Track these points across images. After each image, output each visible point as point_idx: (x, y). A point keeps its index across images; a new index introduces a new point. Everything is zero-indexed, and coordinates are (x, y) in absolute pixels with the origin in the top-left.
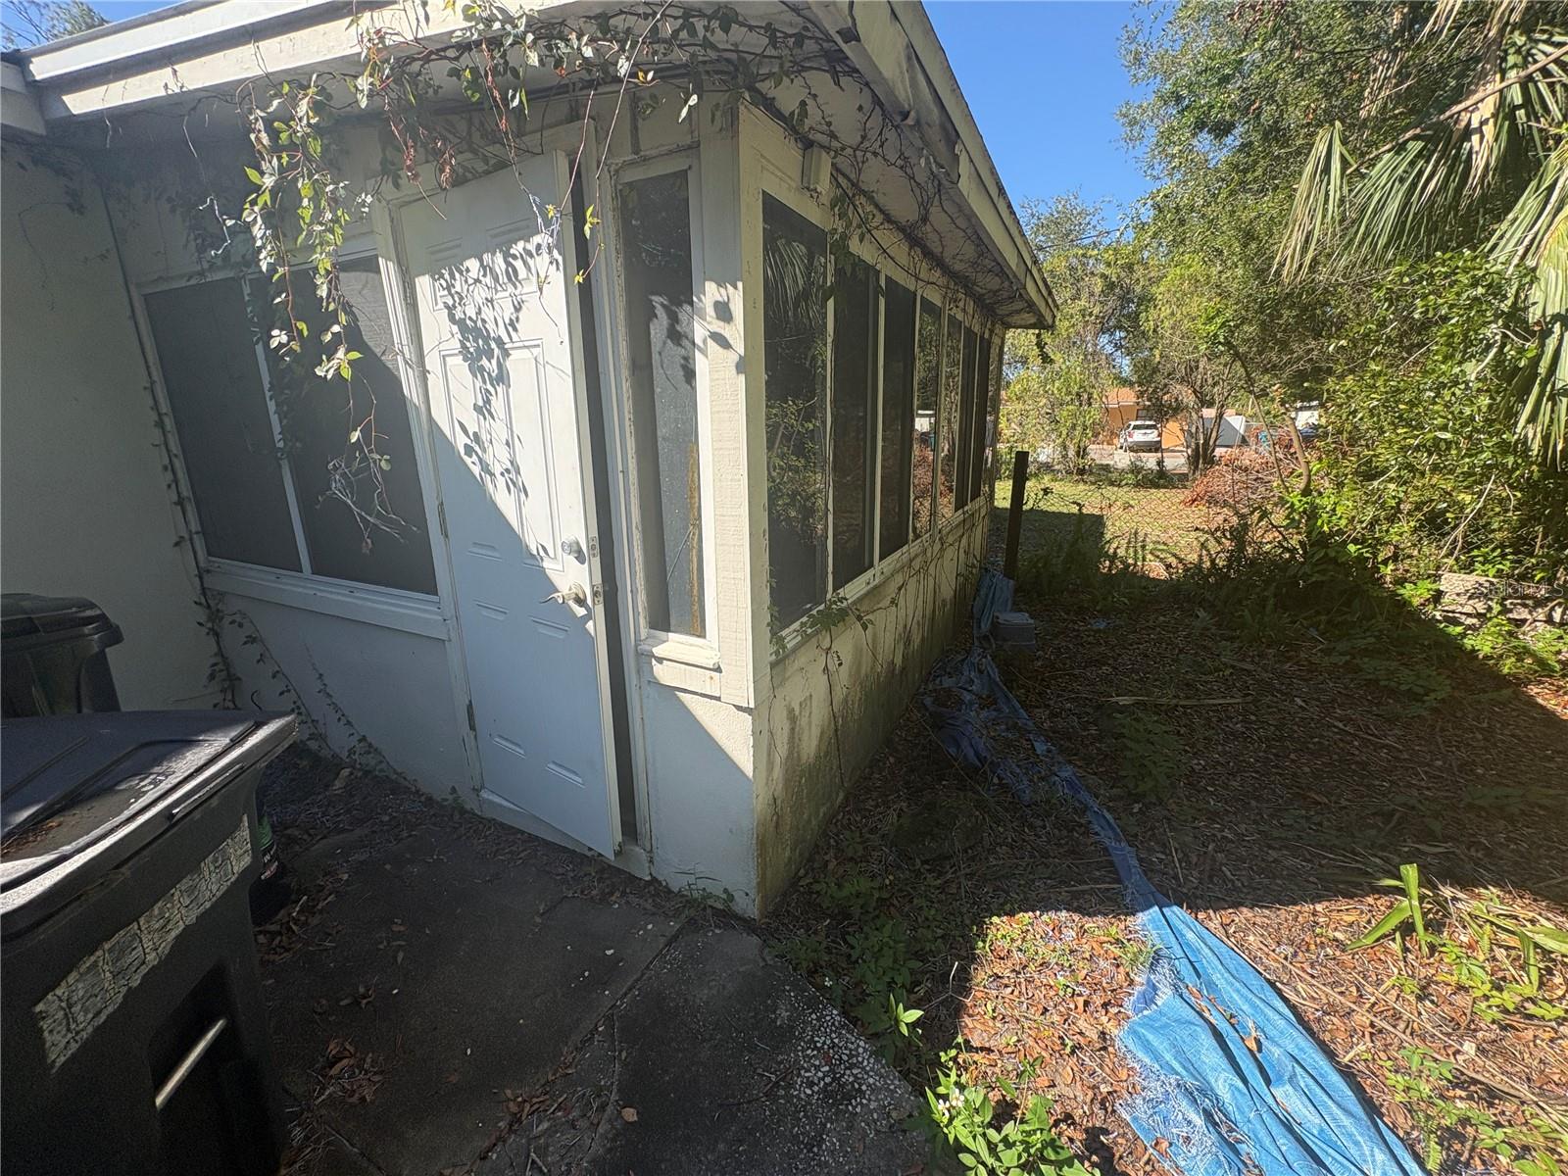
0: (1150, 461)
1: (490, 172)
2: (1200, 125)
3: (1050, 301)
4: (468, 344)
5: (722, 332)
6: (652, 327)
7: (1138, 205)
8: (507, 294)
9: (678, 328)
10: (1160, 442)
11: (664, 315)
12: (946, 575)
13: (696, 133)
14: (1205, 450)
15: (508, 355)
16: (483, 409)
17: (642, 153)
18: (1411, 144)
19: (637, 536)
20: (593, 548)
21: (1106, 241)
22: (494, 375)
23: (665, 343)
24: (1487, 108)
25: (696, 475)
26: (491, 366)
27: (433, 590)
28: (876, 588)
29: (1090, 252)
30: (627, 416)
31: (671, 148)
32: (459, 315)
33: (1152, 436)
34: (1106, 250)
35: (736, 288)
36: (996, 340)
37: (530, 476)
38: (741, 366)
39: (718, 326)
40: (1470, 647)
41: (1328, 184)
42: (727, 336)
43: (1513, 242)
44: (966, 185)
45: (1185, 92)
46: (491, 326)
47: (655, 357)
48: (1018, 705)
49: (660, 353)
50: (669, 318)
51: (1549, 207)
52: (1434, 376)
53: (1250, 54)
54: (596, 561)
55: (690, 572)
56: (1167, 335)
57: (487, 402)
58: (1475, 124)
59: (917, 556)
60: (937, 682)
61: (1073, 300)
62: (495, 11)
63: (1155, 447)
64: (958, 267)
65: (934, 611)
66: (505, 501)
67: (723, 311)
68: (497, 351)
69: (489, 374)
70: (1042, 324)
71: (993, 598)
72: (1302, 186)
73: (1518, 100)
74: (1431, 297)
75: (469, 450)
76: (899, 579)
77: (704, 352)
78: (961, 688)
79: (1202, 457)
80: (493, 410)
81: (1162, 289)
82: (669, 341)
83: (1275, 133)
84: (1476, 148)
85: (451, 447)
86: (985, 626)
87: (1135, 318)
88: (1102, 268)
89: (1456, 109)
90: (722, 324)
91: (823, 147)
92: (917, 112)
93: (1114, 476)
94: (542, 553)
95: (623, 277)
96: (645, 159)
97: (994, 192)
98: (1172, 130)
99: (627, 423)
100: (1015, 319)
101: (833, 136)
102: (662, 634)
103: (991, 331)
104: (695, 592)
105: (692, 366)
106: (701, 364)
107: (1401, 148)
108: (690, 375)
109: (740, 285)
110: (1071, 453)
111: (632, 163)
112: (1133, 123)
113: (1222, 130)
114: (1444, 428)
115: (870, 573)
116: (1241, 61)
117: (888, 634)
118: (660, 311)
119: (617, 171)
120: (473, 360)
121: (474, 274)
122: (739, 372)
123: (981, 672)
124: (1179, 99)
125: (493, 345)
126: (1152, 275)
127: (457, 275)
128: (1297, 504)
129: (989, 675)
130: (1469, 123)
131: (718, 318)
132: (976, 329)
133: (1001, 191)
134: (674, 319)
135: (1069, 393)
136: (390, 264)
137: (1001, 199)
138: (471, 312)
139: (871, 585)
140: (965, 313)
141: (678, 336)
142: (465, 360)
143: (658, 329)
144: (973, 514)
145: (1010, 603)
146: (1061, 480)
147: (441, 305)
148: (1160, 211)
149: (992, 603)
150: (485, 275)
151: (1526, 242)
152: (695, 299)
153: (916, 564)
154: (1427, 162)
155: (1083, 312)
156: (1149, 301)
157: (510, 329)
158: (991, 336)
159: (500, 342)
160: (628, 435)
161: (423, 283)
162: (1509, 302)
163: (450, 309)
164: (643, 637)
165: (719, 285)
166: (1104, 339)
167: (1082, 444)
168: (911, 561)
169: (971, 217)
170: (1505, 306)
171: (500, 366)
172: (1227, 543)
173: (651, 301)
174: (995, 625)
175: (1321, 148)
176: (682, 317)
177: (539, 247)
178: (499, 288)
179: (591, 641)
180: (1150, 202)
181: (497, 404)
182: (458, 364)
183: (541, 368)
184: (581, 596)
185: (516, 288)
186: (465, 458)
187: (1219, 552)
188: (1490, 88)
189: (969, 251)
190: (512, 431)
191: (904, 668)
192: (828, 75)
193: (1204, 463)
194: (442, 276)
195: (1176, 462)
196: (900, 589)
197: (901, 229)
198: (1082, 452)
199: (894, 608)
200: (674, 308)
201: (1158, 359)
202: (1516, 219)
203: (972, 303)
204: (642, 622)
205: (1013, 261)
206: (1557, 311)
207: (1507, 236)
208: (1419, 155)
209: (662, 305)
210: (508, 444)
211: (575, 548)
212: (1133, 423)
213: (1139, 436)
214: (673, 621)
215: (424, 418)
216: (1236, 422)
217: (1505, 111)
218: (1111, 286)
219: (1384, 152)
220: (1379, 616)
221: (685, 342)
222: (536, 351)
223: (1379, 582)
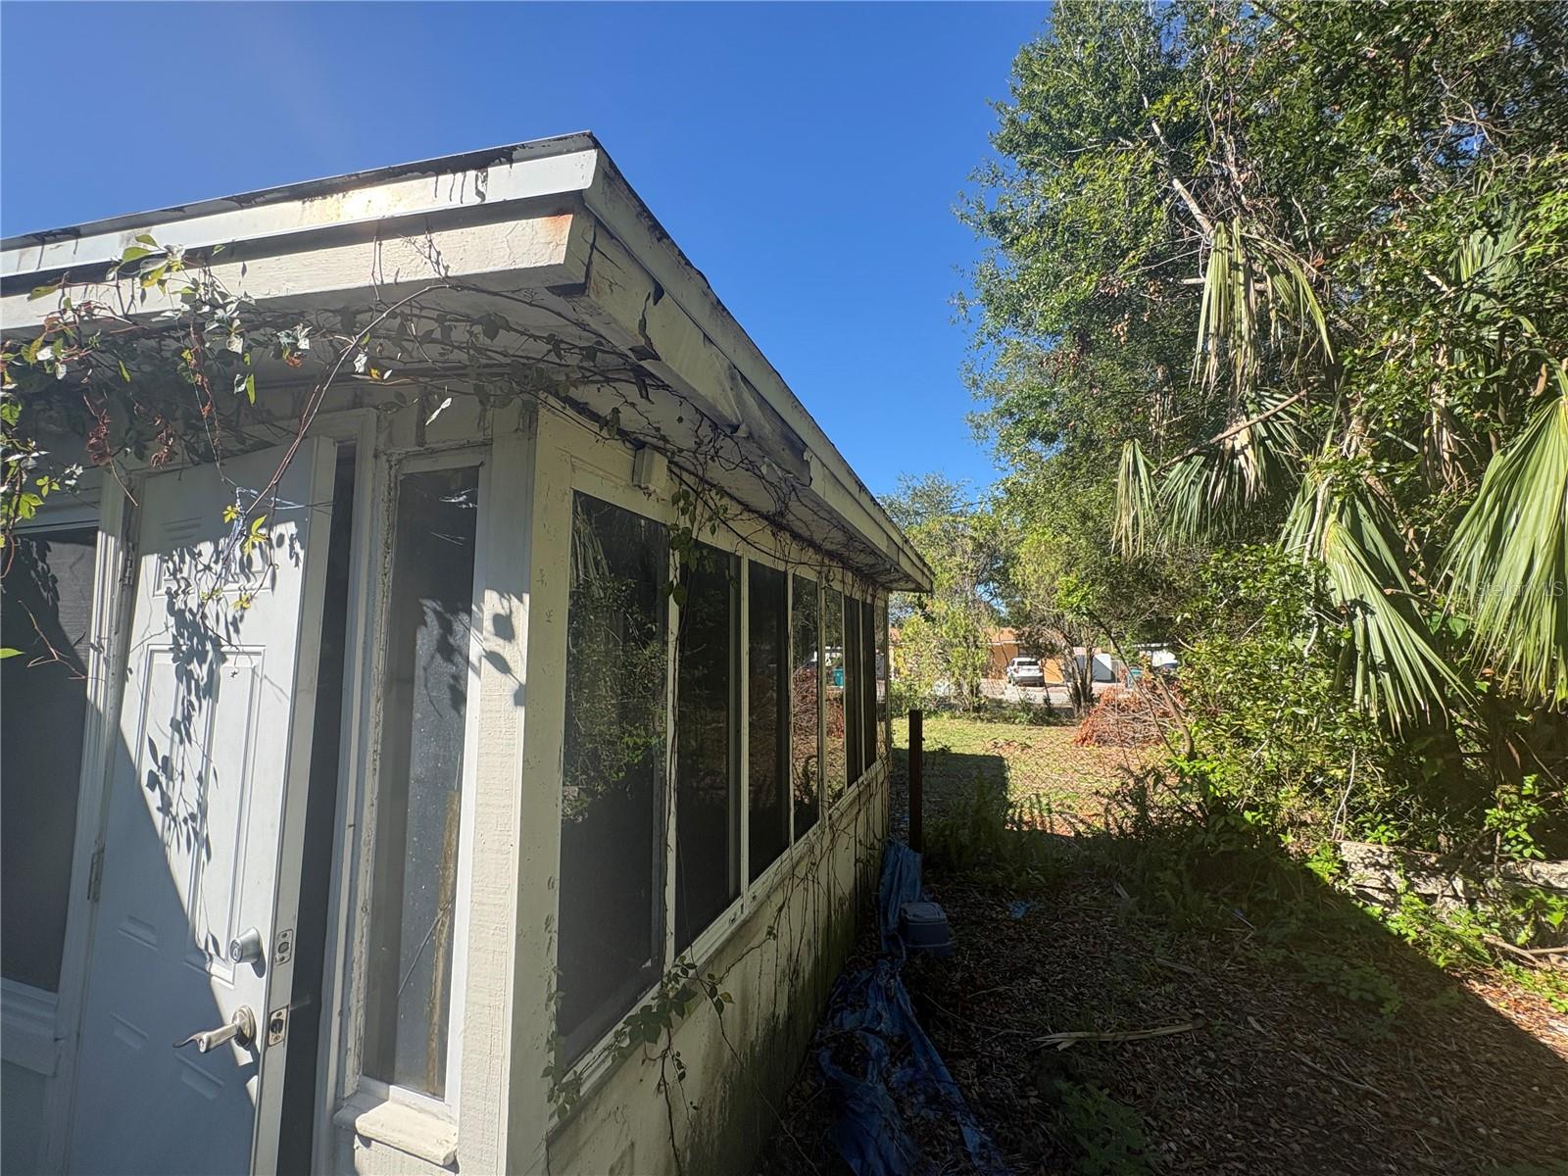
0: (1037, 695)
1: (247, 452)
2: (1032, 435)
3: (926, 571)
4: (182, 642)
5: (501, 651)
6: (419, 636)
7: (993, 489)
8: (236, 586)
9: (451, 640)
10: (1043, 677)
11: (436, 622)
12: (842, 870)
13: (489, 431)
14: (1084, 689)
15: (224, 660)
16: (181, 727)
17: (427, 446)
18: (1195, 459)
19: (362, 921)
20: (283, 948)
21: (971, 510)
22: (202, 684)
23: (433, 657)
24: (1243, 438)
25: (454, 836)
26: (200, 671)
27: (53, 986)
28: (745, 923)
29: (958, 519)
30: (371, 747)
31: (462, 442)
32: (179, 604)
33: (1033, 672)
34: (972, 518)
35: (521, 600)
36: (880, 603)
37: (219, 828)
38: (521, 697)
39: (497, 645)
40: (1396, 932)
41: (1140, 481)
42: (508, 658)
43: (1299, 540)
44: (820, 486)
45: (1015, 410)
46: (210, 622)
47: (419, 672)
48: (937, 1058)
49: (425, 669)
50: (441, 626)
51: (1317, 514)
52: (1274, 653)
53: (1061, 389)
54: (286, 974)
55: (431, 983)
56: (1033, 588)
57: (188, 718)
58: (1238, 447)
59: (801, 858)
60: (837, 1020)
61: (950, 556)
62: (217, 296)
63: (1039, 682)
64: (828, 546)
65: (829, 916)
66: (180, 862)
67: (504, 627)
68: (210, 655)
69: (197, 681)
70: (922, 588)
71: (900, 879)
72: (1121, 480)
73: (1264, 434)
74: (1250, 580)
75: (154, 782)
76: (778, 899)
77: (478, 672)
78: (866, 1029)
79: (1082, 695)
80: (192, 731)
81: (1023, 550)
82: (438, 656)
83: (1089, 443)
84: (1244, 464)
85: (133, 773)
86: (893, 920)
87: (1004, 573)
88: (969, 532)
89: (1220, 436)
90: (501, 641)
91: (656, 448)
92: (748, 426)
93: (1007, 713)
94: (211, 950)
95: (391, 576)
96: (433, 452)
97: (854, 490)
98: (1010, 436)
99: (370, 757)
100: (895, 585)
101: (664, 438)
102: (378, 1086)
103: (874, 597)
104: (436, 1018)
105: (462, 688)
106: (474, 687)
107: (1188, 460)
108: (459, 699)
109: (526, 598)
110: (966, 689)
111: (417, 455)
112: (978, 426)
113: (1049, 438)
114: (1298, 703)
115: (736, 906)
116: (1054, 393)
117: (765, 979)
118: (431, 618)
119: (399, 461)
120: (183, 660)
121: (205, 560)
122: (517, 703)
123: (889, 1000)
124: (1012, 414)
125: (209, 647)
126: (1012, 538)
127: (187, 558)
128: (1187, 769)
129: (900, 1007)
130: (1233, 446)
131: (496, 635)
132: (857, 596)
133: (862, 487)
134: (447, 628)
135: (956, 636)
136: (112, 540)
137: (863, 494)
138: (193, 604)
139: (737, 923)
140: (843, 583)
141: (450, 650)
142: (174, 660)
143: (426, 641)
144: (869, 785)
145: (919, 883)
146: (960, 717)
147: (163, 590)
148: (1011, 494)
149: (899, 888)
150: (216, 562)
151: (1310, 540)
152: (474, 607)
153: (801, 871)
154: (1212, 470)
155: (959, 566)
156: (1013, 559)
157: (231, 629)
158: (873, 601)
159: (216, 642)
160: (369, 773)
161: (150, 563)
162: (1313, 588)
163: (172, 595)
164: (348, 1092)
165: (502, 596)
166: (980, 589)
167: (974, 684)
168: (794, 868)
169: (831, 511)
170: (1311, 591)
171: (211, 673)
172: (1130, 808)
173: (422, 605)
174: (903, 922)
175: (1127, 456)
176: (458, 628)
177: (281, 538)
178: (230, 579)
179: (248, 1112)
180: (1002, 487)
181: (198, 723)
182: (166, 663)
183: (257, 680)
184: (247, 1032)
185: (249, 581)
186: (147, 790)
187: (1124, 816)
188: (1241, 425)
189: (838, 536)
190: (209, 760)
191: (790, 1017)
192: (635, 388)
193: (1085, 701)
194: (171, 558)
195: (1061, 697)
196: (780, 910)
197: (766, 518)
198: (975, 691)
199: (772, 941)
200: (448, 616)
201: (1029, 608)
202: (1296, 521)
203: (850, 575)
204: (352, 1063)
205: (882, 545)
206: (1353, 597)
207: (1293, 533)
208: (1204, 465)
209: (435, 611)
210: (200, 778)
211: (252, 950)
212: (1017, 660)
213: (1026, 672)
214: (399, 1065)
215: (107, 729)
216: (1105, 659)
217: (1256, 441)
218: (981, 546)
219: (1177, 462)
220: (1297, 895)
221: (458, 659)
222: (256, 660)
223: (1284, 853)
